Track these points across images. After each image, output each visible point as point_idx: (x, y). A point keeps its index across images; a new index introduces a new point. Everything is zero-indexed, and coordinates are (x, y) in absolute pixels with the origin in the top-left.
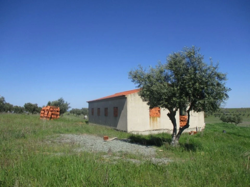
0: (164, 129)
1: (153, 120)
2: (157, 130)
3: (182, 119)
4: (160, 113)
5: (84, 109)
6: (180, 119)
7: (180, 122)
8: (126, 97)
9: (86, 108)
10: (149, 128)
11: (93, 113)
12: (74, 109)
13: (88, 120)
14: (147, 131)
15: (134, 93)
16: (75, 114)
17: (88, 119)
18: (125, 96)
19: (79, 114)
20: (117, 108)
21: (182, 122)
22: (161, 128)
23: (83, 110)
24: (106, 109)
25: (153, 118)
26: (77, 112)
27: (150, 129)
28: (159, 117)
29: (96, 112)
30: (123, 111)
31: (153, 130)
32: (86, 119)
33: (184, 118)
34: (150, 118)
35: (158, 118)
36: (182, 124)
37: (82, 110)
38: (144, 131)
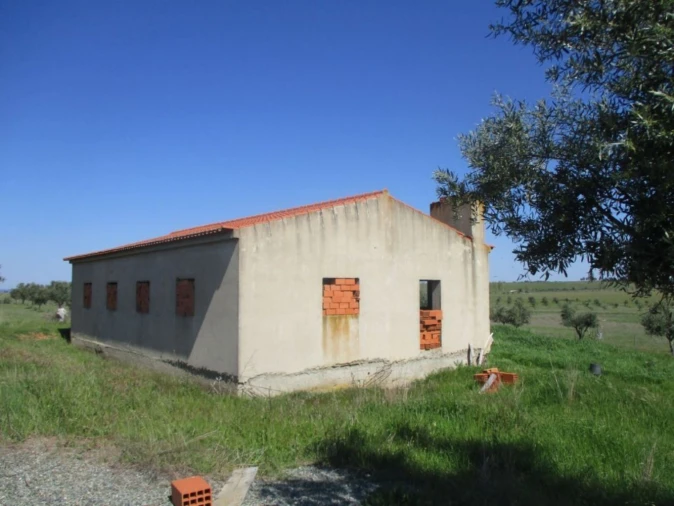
0: (370, 359)
1: (336, 329)
2: (349, 365)
3: (428, 322)
4: (358, 301)
5: (56, 285)
6: (421, 322)
7: (422, 331)
8: (236, 235)
9: (65, 283)
10: (318, 358)
11: (87, 300)
12: (25, 284)
13: (67, 326)
14: (314, 369)
15: (266, 223)
16: (26, 302)
17: (69, 321)
18: (229, 231)
19: (40, 301)
20: (192, 280)
21: (425, 333)
22: (360, 358)
23: (54, 288)
24: (143, 287)
25: (334, 320)
26: (34, 293)
27: (322, 363)
28: (356, 316)
29: (100, 294)
30: (218, 295)
31: (334, 367)
32: (61, 320)
33: (434, 318)
34: (325, 319)
35: (351, 321)
36: (427, 337)
37: (49, 287)
38: (301, 373)
